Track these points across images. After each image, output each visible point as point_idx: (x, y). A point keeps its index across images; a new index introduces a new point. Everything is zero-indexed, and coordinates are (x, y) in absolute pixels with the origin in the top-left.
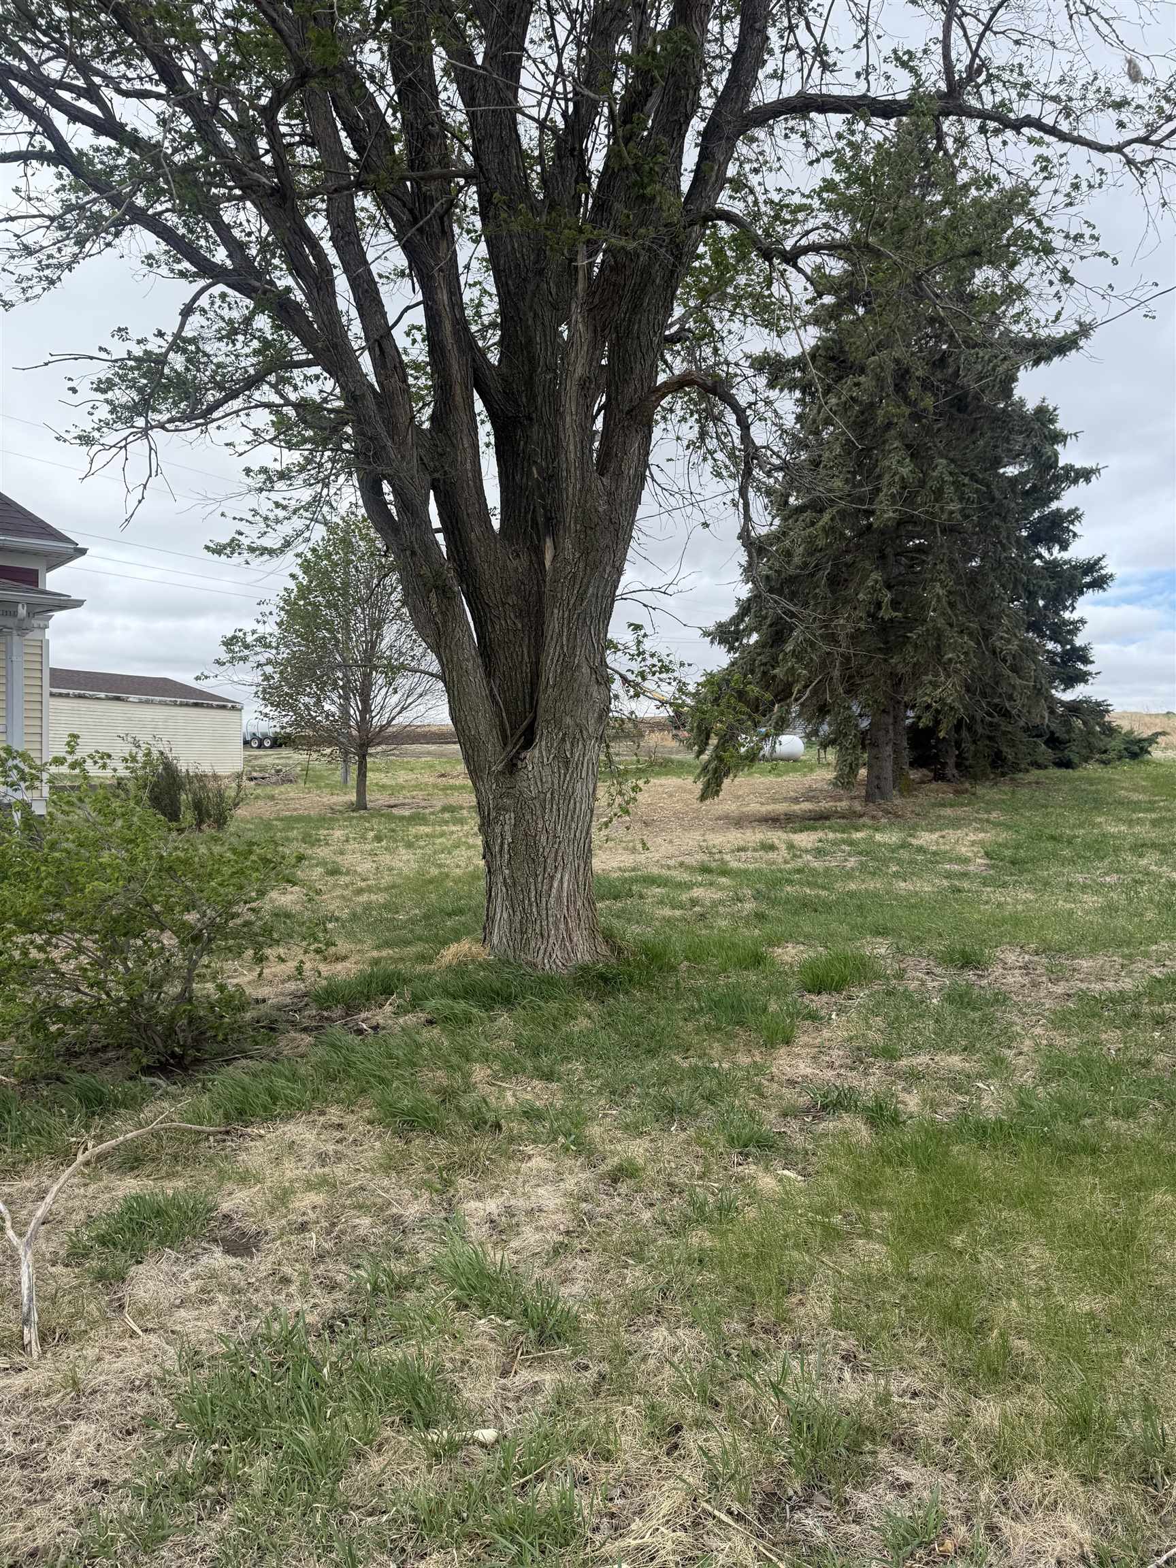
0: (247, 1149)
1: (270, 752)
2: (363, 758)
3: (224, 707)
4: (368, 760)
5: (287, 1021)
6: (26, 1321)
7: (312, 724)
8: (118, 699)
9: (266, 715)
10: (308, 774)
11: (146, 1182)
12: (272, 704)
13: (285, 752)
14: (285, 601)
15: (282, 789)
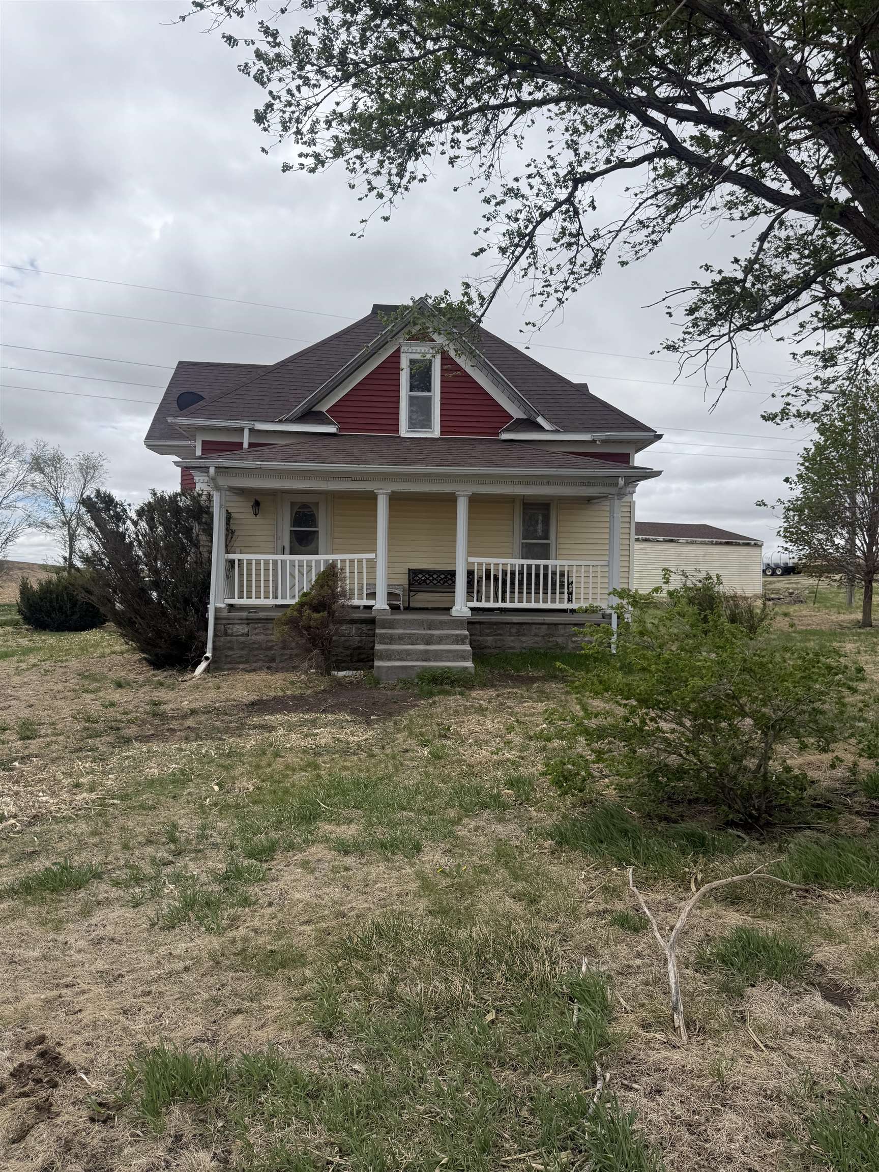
0: (825, 909)
1: (781, 579)
2: (869, 582)
3: (748, 544)
4: (874, 585)
5: (840, 803)
6: (675, 1009)
7: (825, 557)
8: (671, 541)
9: (786, 549)
10: (815, 596)
11: (745, 917)
12: (791, 541)
13: (794, 578)
14: (804, 458)
15: (796, 607)
